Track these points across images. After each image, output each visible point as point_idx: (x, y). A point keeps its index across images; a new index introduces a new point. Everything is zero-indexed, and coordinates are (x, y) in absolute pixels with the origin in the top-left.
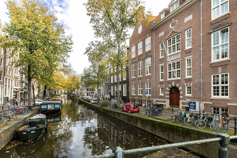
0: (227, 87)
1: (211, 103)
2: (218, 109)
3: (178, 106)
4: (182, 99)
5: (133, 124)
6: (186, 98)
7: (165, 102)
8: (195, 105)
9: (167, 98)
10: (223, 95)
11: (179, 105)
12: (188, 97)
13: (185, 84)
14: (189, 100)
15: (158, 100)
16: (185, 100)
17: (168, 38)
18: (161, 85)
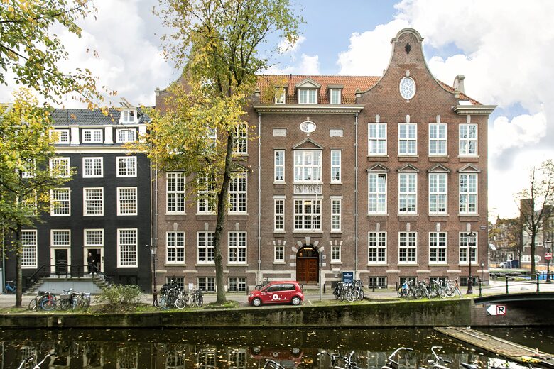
1: (369, 272)
4: (324, 269)
6: (332, 266)
7: (289, 276)
9: (291, 269)
10: (379, 260)
12: (337, 265)
13: (331, 242)
14: (337, 270)
15: (271, 272)
16: (331, 270)
17: (296, 147)
18: (279, 242)
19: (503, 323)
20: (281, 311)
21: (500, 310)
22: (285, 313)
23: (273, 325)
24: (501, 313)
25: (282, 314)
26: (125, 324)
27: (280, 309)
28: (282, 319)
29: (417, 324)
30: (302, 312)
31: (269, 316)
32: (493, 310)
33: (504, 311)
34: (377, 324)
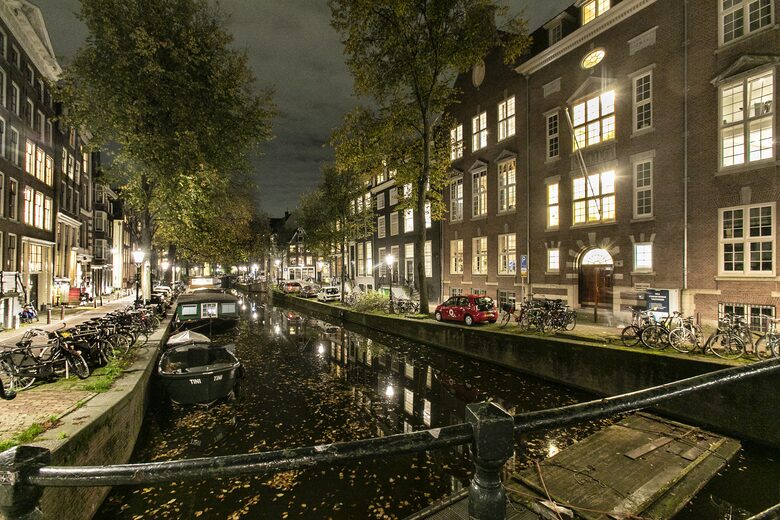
0: (768, 246)
1: (719, 292)
2: (740, 311)
3: (609, 305)
4: (622, 283)
5: (485, 356)
6: (634, 279)
7: (564, 292)
8: (667, 300)
9: (571, 282)
10: (755, 267)
11: (612, 303)
12: (642, 277)
13: (632, 237)
14: (645, 287)
15: (542, 286)
16: (632, 285)
17: (574, 100)
18: (552, 243)
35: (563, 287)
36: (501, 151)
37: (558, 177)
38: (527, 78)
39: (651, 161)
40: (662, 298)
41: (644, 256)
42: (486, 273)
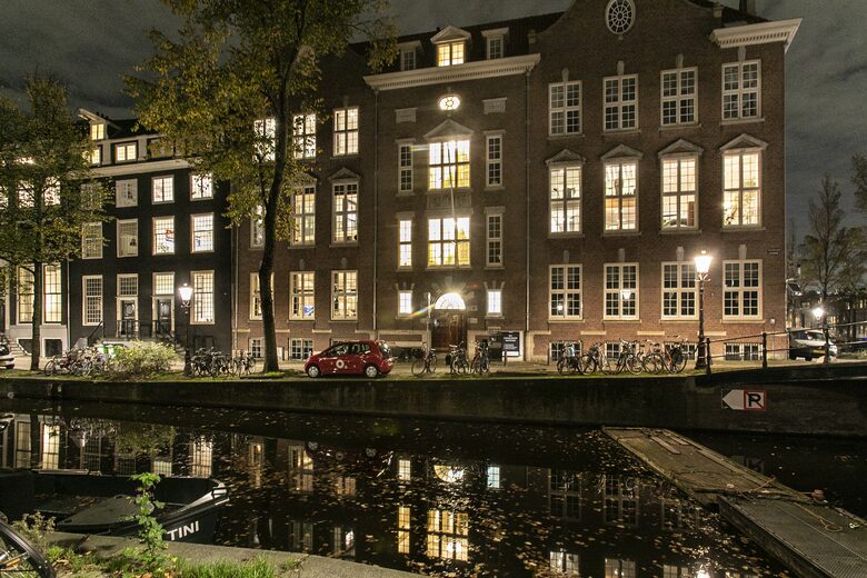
1: (549, 333)
4: (476, 327)
6: (487, 323)
8: (518, 341)
9: (424, 327)
12: (494, 321)
13: (485, 283)
14: (496, 329)
15: (392, 333)
16: (485, 329)
17: (431, 137)
18: (405, 284)
19: (758, 426)
20: (343, 385)
21: (751, 400)
22: (347, 389)
23: (330, 408)
24: (754, 405)
25: (342, 390)
26: (134, 396)
27: (340, 382)
28: (342, 399)
29: (575, 420)
30: (373, 389)
31: (323, 394)
32: (735, 399)
33: (761, 402)
34: (500, 415)
35: (417, 332)
36: (339, 168)
37: (413, 214)
38: (376, 93)
39: (500, 215)
40: (514, 339)
41: (495, 302)
42: (312, 317)
